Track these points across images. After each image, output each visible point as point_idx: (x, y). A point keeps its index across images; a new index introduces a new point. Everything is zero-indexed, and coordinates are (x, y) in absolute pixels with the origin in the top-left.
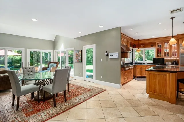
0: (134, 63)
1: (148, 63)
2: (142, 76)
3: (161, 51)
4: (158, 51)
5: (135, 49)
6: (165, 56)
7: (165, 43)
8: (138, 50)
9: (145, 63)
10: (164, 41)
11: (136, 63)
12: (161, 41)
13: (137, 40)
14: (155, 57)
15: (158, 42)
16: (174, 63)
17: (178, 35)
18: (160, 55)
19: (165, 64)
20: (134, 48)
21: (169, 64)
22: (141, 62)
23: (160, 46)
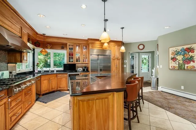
0: (36, 71)
1: (57, 71)
2: (51, 90)
3: (72, 55)
4: (70, 55)
5: (38, 50)
6: (77, 61)
7: (76, 46)
8: (44, 50)
9: (53, 71)
10: (75, 44)
11: (40, 72)
12: (73, 43)
13: (41, 35)
14: (66, 63)
15: (69, 44)
16: (85, 69)
17: (89, 39)
18: (71, 60)
19: (77, 71)
20: (35, 48)
21: (81, 71)
22: (48, 69)
23: (72, 49)
